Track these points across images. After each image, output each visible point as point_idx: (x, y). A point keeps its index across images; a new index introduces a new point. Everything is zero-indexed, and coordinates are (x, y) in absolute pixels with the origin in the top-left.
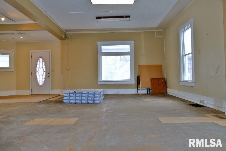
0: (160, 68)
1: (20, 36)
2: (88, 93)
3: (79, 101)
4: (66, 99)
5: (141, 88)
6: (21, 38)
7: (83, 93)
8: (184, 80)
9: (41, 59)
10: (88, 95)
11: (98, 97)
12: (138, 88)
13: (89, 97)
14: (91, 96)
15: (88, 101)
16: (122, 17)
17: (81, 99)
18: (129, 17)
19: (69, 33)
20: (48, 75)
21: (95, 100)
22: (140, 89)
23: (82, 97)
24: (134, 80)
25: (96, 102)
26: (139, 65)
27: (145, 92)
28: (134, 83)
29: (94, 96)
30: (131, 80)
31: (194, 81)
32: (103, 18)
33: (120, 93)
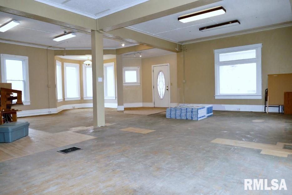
1: (139, 54)
2: (187, 110)
3: (179, 116)
4: (168, 114)
5: (268, 104)
6: (141, 56)
9: (161, 73)
11: (195, 114)
12: (265, 105)
13: (187, 113)
14: (189, 112)
15: (186, 117)
16: (228, 23)
17: (181, 115)
18: (235, 22)
19: (184, 44)
20: (167, 88)
21: (193, 116)
23: (181, 113)
24: (261, 94)
26: (268, 75)
29: (192, 112)
32: (206, 28)
33: (241, 110)
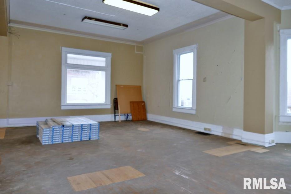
0: (138, 89)
3: (68, 138)
4: (48, 137)
5: (119, 113)
7: (74, 126)
8: (178, 106)
10: (82, 129)
11: (95, 131)
12: (115, 114)
13: (83, 132)
14: (87, 129)
15: (81, 137)
16: (119, 24)
17: (72, 136)
18: (126, 26)
21: (91, 135)
22: (118, 115)
23: (73, 132)
24: (109, 104)
25: (93, 138)
26: (116, 85)
27: (122, 118)
28: (109, 107)
29: (90, 129)
30: (105, 104)
31: (195, 108)
32: (94, 19)
